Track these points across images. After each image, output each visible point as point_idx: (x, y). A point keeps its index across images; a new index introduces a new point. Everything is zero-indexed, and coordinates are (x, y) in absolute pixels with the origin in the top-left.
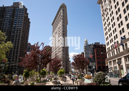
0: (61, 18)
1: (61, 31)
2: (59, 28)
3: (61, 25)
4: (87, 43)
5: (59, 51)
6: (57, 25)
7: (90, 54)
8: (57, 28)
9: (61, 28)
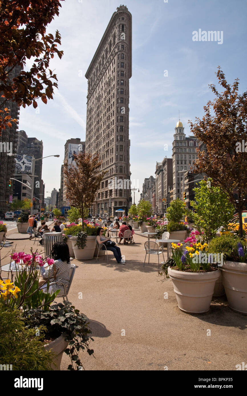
0: (116, 50)
1: (114, 91)
2: (108, 84)
3: (115, 74)
4: (183, 134)
5: (107, 151)
6: (103, 74)
7: (188, 162)
8: (102, 85)
9: (114, 83)
